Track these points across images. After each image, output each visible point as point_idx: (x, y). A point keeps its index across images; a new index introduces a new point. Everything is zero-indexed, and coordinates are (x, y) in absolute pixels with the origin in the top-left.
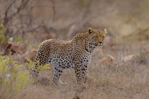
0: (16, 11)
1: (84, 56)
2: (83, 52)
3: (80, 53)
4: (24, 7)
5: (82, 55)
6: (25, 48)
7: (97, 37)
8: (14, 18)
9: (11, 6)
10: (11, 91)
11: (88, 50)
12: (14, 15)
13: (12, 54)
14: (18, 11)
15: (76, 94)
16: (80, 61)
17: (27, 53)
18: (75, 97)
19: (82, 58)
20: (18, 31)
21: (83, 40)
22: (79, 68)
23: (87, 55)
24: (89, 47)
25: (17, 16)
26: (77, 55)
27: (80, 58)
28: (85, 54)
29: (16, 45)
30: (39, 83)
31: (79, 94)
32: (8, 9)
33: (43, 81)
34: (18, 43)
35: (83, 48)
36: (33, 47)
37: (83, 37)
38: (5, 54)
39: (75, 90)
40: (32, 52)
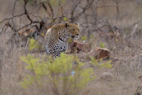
0: (81, 11)
1: (57, 45)
2: (56, 41)
3: (53, 41)
4: (89, 7)
5: (55, 43)
6: (90, 47)
7: (74, 30)
8: (80, 18)
9: (76, 6)
10: (75, 88)
11: (62, 40)
12: (80, 14)
13: (78, 52)
14: (84, 11)
15: (137, 90)
16: (53, 48)
17: (92, 51)
18: (136, 93)
19: (55, 46)
20: (83, 30)
21: (58, 31)
22: (52, 54)
23: (60, 44)
24: (63, 37)
25: (83, 15)
26: (51, 43)
27: (53, 46)
28: (58, 43)
29: (81, 43)
30: (103, 80)
31: (140, 90)
32: (74, 9)
33: (107, 78)
34: (84, 42)
35: (57, 37)
36: (98, 46)
37: (58, 29)
38: (71, 52)
39: (136, 87)
40: (96, 50)
